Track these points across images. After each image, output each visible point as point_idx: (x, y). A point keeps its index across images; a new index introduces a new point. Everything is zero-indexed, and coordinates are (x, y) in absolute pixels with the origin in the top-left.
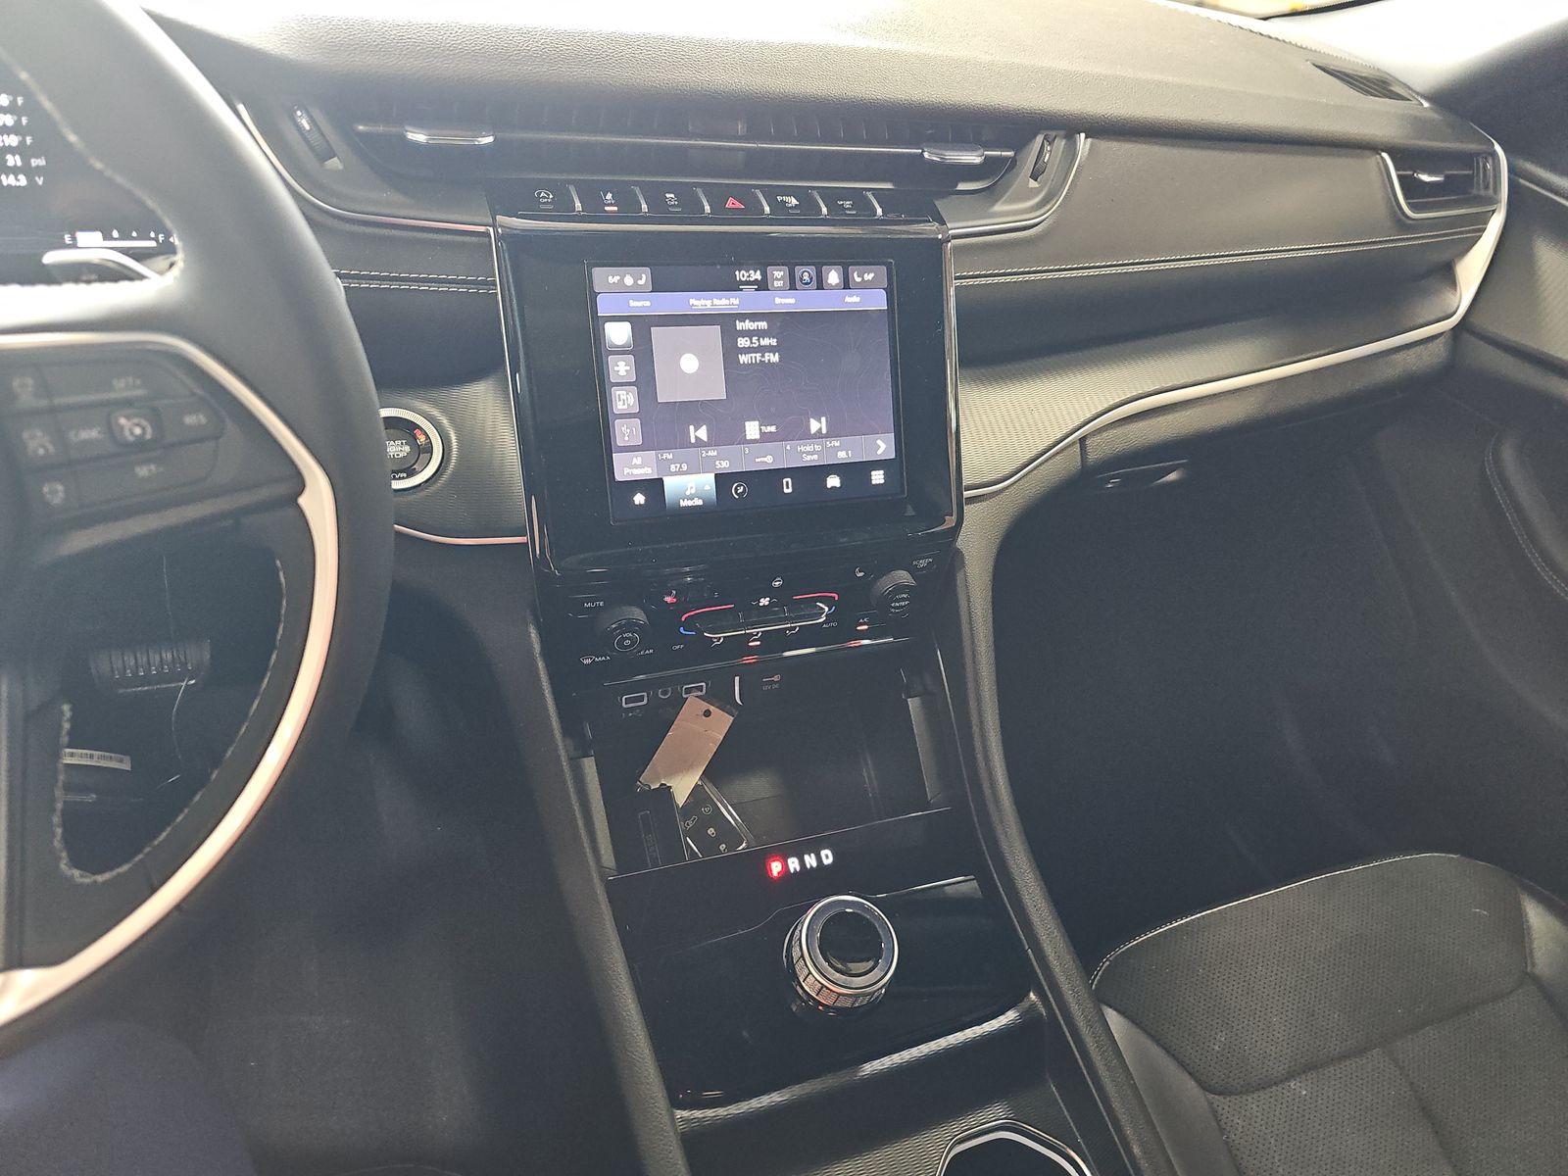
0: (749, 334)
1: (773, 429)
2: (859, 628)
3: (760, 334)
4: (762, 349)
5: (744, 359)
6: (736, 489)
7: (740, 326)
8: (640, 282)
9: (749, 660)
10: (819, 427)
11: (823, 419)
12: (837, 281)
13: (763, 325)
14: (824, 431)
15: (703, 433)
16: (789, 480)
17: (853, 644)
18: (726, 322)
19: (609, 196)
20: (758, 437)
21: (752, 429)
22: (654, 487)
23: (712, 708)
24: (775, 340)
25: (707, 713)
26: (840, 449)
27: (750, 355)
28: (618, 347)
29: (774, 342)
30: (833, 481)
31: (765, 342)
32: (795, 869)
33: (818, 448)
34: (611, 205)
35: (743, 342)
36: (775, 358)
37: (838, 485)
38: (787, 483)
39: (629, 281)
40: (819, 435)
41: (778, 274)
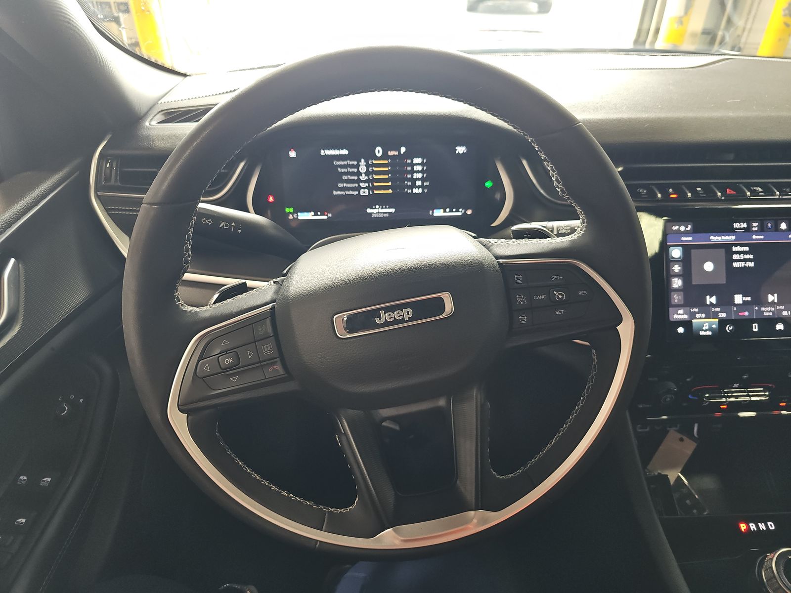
0: (739, 253)
1: (749, 299)
2: (781, 404)
3: (745, 253)
4: (745, 260)
5: (735, 265)
6: (729, 328)
7: (734, 249)
8: (687, 229)
9: (718, 414)
10: (773, 299)
11: (776, 295)
12: (786, 228)
13: (747, 249)
14: (776, 301)
15: (713, 300)
16: (756, 325)
17: (776, 412)
18: (727, 247)
19: (671, 190)
20: (741, 302)
21: (738, 299)
22: (687, 324)
23: (684, 438)
24: (752, 256)
25: (681, 440)
26: (784, 310)
27: (739, 263)
28: (675, 258)
29: (751, 257)
30: (780, 327)
31: (747, 256)
32: (754, 529)
33: (773, 309)
34: (672, 194)
35: (735, 257)
36: (752, 264)
37: (782, 329)
38: (755, 326)
39: (682, 228)
40: (773, 304)
41: (755, 224)
